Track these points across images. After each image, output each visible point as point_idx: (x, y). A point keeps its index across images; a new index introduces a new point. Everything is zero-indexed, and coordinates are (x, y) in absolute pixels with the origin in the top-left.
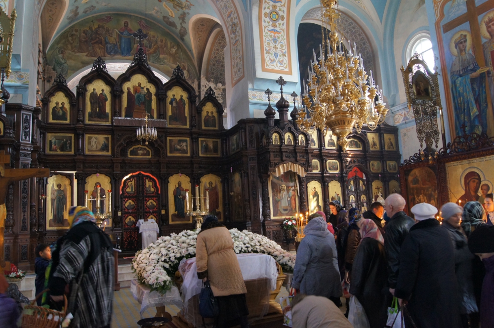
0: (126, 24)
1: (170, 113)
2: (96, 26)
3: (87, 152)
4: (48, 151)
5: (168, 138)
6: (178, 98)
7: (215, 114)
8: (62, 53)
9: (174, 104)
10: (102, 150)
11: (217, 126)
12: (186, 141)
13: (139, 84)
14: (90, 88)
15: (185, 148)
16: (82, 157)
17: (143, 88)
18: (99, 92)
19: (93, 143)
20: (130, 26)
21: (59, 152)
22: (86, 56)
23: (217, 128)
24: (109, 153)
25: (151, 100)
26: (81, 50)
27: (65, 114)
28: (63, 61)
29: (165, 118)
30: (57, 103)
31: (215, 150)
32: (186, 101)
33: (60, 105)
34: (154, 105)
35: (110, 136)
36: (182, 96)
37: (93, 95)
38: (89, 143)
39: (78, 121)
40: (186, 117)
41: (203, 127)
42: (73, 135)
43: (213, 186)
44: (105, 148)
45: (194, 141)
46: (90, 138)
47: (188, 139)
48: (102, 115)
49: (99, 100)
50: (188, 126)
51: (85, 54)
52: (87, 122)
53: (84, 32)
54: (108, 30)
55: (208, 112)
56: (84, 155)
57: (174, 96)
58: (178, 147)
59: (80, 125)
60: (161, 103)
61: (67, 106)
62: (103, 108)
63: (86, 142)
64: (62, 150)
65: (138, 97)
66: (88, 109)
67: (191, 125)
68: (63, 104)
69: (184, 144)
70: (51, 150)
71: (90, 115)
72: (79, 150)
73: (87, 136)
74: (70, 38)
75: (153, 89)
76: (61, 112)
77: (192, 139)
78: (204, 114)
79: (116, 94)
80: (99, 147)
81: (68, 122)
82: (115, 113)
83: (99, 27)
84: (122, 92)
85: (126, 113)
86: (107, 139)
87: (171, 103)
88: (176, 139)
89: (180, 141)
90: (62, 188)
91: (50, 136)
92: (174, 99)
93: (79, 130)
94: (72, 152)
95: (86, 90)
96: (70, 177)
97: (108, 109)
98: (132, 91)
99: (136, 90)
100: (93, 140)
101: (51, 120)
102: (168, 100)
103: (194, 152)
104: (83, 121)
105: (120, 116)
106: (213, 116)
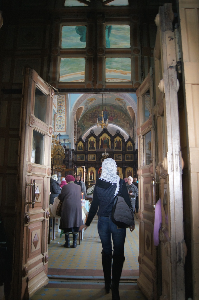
0: (105, 108)
1: (115, 146)
2: (95, 111)
3: (88, 160)
4: (77, 160)
5: (115, 155)
6: (118, 140)
7: (132, 146)
8: (83, 122)
9: (117, 143)
10: (93, 159)
11: (132, 150)
12: (121, 156)
13: (105, 137)
14: (90, 139)
15: (120, 158)
16: (87, 162)
17: (106, 138)
18: (92, 141)
19: (90, 157)
20: (107, 109)
21: (80, 160)
22: (92, 122)
23: (132, 151)
24: (95, 160)
25: (109, 142)
26: (89, 120)
27: (82, 148)
28: (84, 125)
29: (113, 148)
30: (80, 145)
31: (131, 158)
32: (121, 141)
33: (81, 146)
34: (110, 144)
35: (95, 155)
36: (119, 140)
37: (90, 142)
38: (89, 157)
39: (86, 150)
40: (121, 147)
41: (127, 151)
42: (84, 155)
43: (130, 171)
44: (94, 159)
45: (124, 155)
46: (89, 156)
47: (122, 155)
48: (93, 148)
49: (92, 143)
50: (121, 151)
51: (91, 122)
52: (88, 150)
53: (91, 114)
54: (99, 112)
55: (129, 145)
56: (88, 161)
57: (117, 140)
58: (118, 158)
59: (86, 152)
60: (112, 143)
61: (83, 146)
62: (93, 146)
63: (88, 157)
64: (81, 160)
65: (105, 141)
66: (89, 146)
67: (123, 150)
68: (81, 145)
69: (120, 157)
70: (78, 160)
71: (90, 148)
72: (86, 159)
73: (88, 155)
74: (86, 117)
75: (109, 138)
76: (81, 148)
77: (123, 155)
78: (128, 146)
79: (98, 141)
80: (92, 159)
81: (83, 151)
82: (97, 147)
83: (96, 111)
84: (99, 140)
85: (101, 147)
86: (95, 156)
87: (116, 142)
88: (117, 155)
89: (119, 156)
90: (81, 171)
91: (78, 156)
92: (117, 141)
93: (86, 153)
94: (84, 160)
95: (88, 140)
96: (83, 168)
97: (95, 146)
98: (103, 139)
99: (104, 139)
100: (90, 156)
101: (78, 150)
102: (115, 141)
103: (124, 160)
104: (87, 150)
105: (99, 148)
106: (131, 146)
